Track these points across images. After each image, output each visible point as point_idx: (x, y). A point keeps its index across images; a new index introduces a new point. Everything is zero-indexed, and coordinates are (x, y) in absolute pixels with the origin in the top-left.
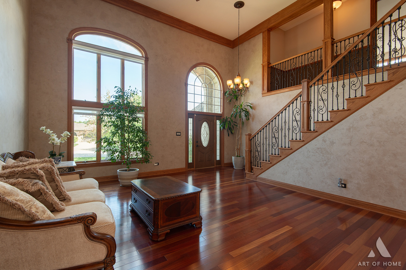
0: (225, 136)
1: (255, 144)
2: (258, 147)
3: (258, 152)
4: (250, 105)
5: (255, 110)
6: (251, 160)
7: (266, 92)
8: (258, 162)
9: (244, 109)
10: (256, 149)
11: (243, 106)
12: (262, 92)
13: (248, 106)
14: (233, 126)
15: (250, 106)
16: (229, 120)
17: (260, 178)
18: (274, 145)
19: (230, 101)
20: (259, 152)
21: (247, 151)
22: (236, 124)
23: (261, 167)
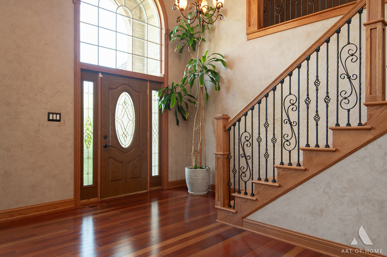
0: (169, 124)
1: (240, 139)
2: (245, 146)
3: (246, 159)
4: (222, 59)
5: (231, 68)
6: (229, 179)
7: (256, 28)
8: (246, 182)
9: (209, 67)
10: (241, 152)
11: (207, 60)
12: (247, 29)
13: (217, 60)
14: (186, 104)
15: (222, 61)
16: (178, 90)
17: (252, 222)
18: (287, 141)
19: (181, 51)
20: (248, 158)
21: (219, 156)
22: (192, 99)
23: (253, 195)
